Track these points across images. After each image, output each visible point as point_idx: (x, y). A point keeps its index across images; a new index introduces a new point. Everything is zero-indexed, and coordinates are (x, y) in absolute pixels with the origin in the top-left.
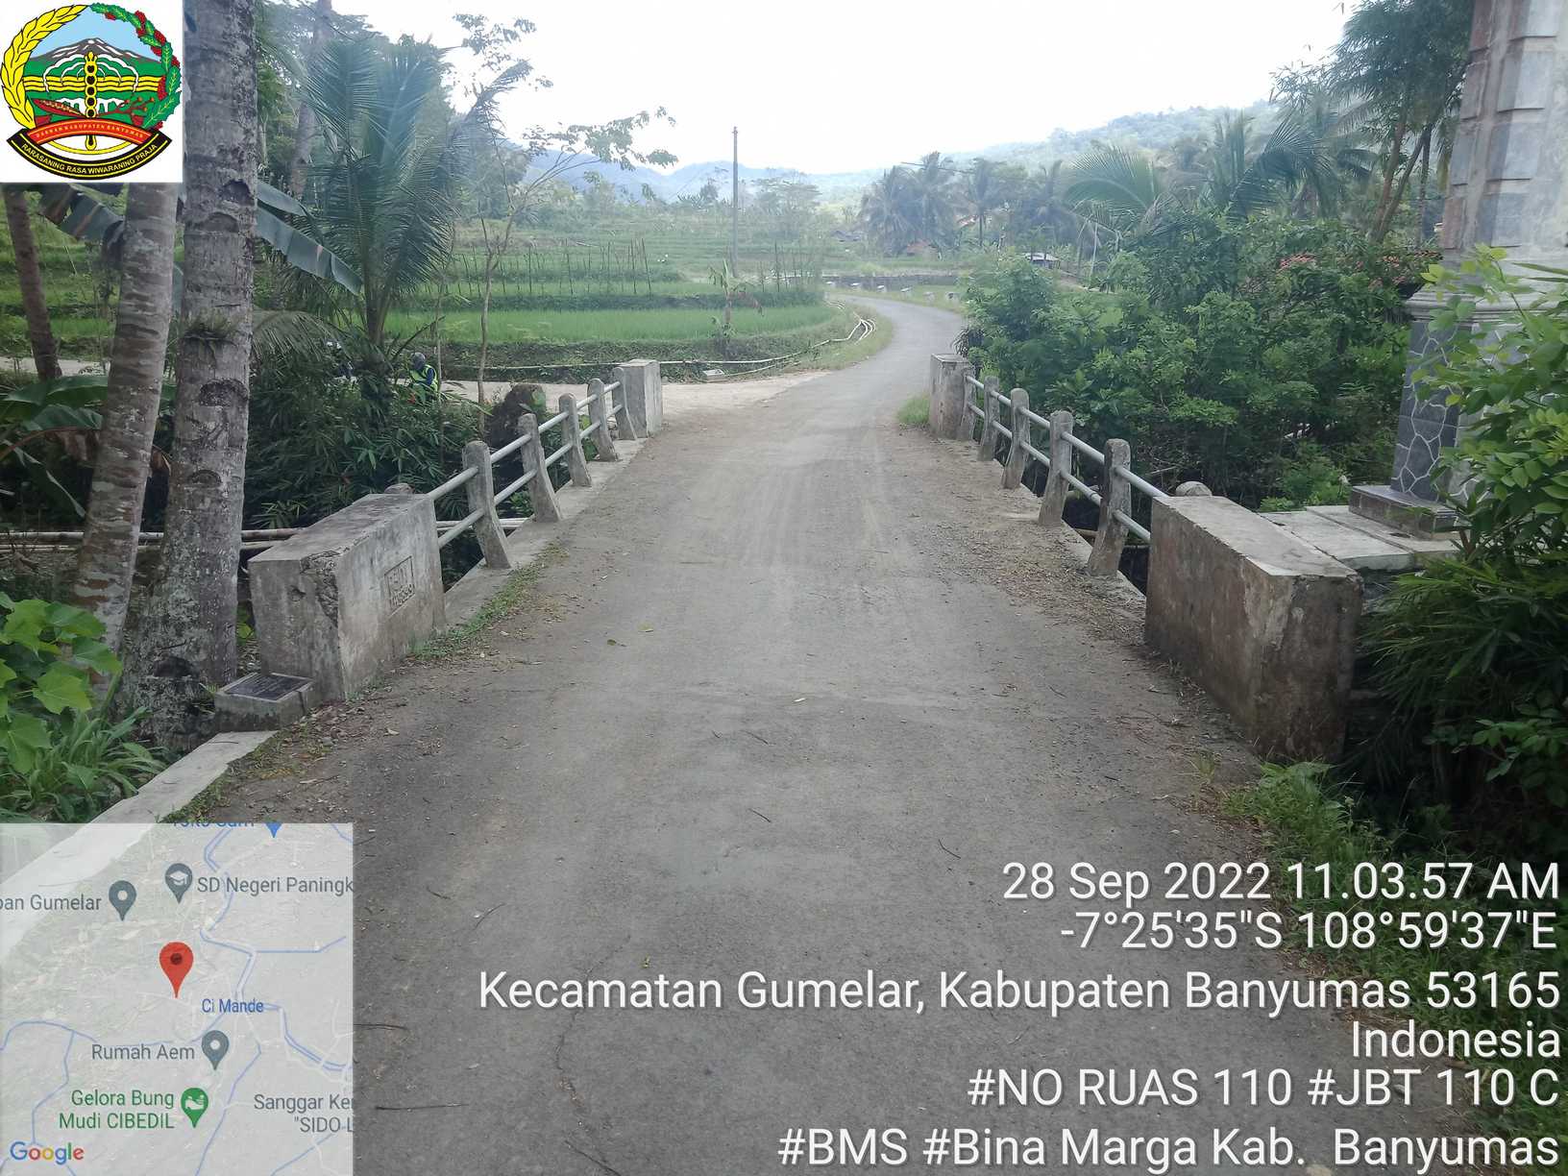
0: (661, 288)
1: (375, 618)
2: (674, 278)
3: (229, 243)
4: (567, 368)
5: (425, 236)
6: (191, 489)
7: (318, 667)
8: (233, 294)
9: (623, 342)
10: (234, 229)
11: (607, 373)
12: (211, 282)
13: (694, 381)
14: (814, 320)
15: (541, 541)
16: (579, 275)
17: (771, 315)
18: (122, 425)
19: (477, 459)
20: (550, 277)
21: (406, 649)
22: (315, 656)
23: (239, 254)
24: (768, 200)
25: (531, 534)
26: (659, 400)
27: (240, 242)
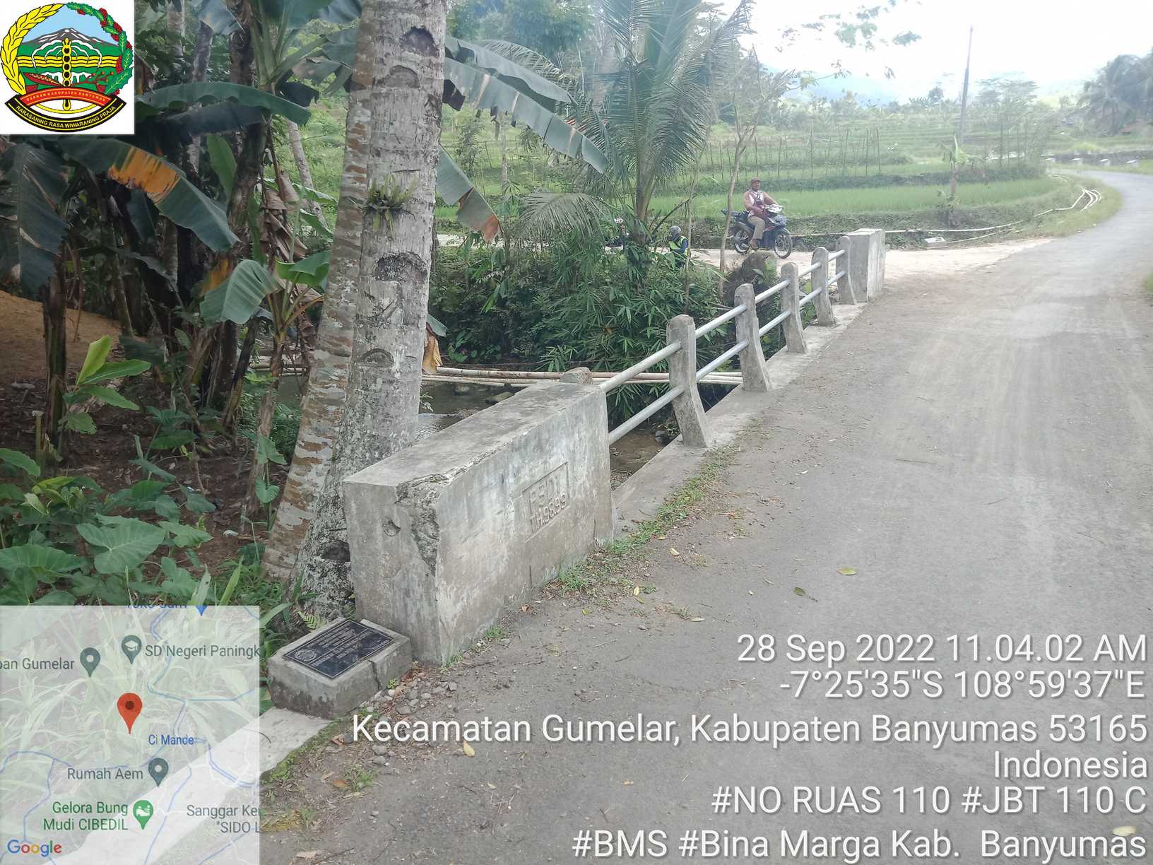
0: (888, 170)
1: (504, 548)
2: (903, 161)
3: (409, 100)
4: (800, 238)
5: (686, 126)
6: (365, 368)
7: (413, 619)
8: (412, 158)
9: (852, 215)
10: (415, 85)
11: (832, 242)
12: (390, 145)
13: (915, 248)
14: (1040, 191)
15: (744, 415)
16: (820, 162)
17: (995, 187)
18: (338, 296)
19: (680, 335)
20: (796, 165)
21: (548, 575)
22: (410, 605)
23: (420, 113)
24: (989, 97)
25: (737, 404)
26: (882, 268)
27: (421, 99)
